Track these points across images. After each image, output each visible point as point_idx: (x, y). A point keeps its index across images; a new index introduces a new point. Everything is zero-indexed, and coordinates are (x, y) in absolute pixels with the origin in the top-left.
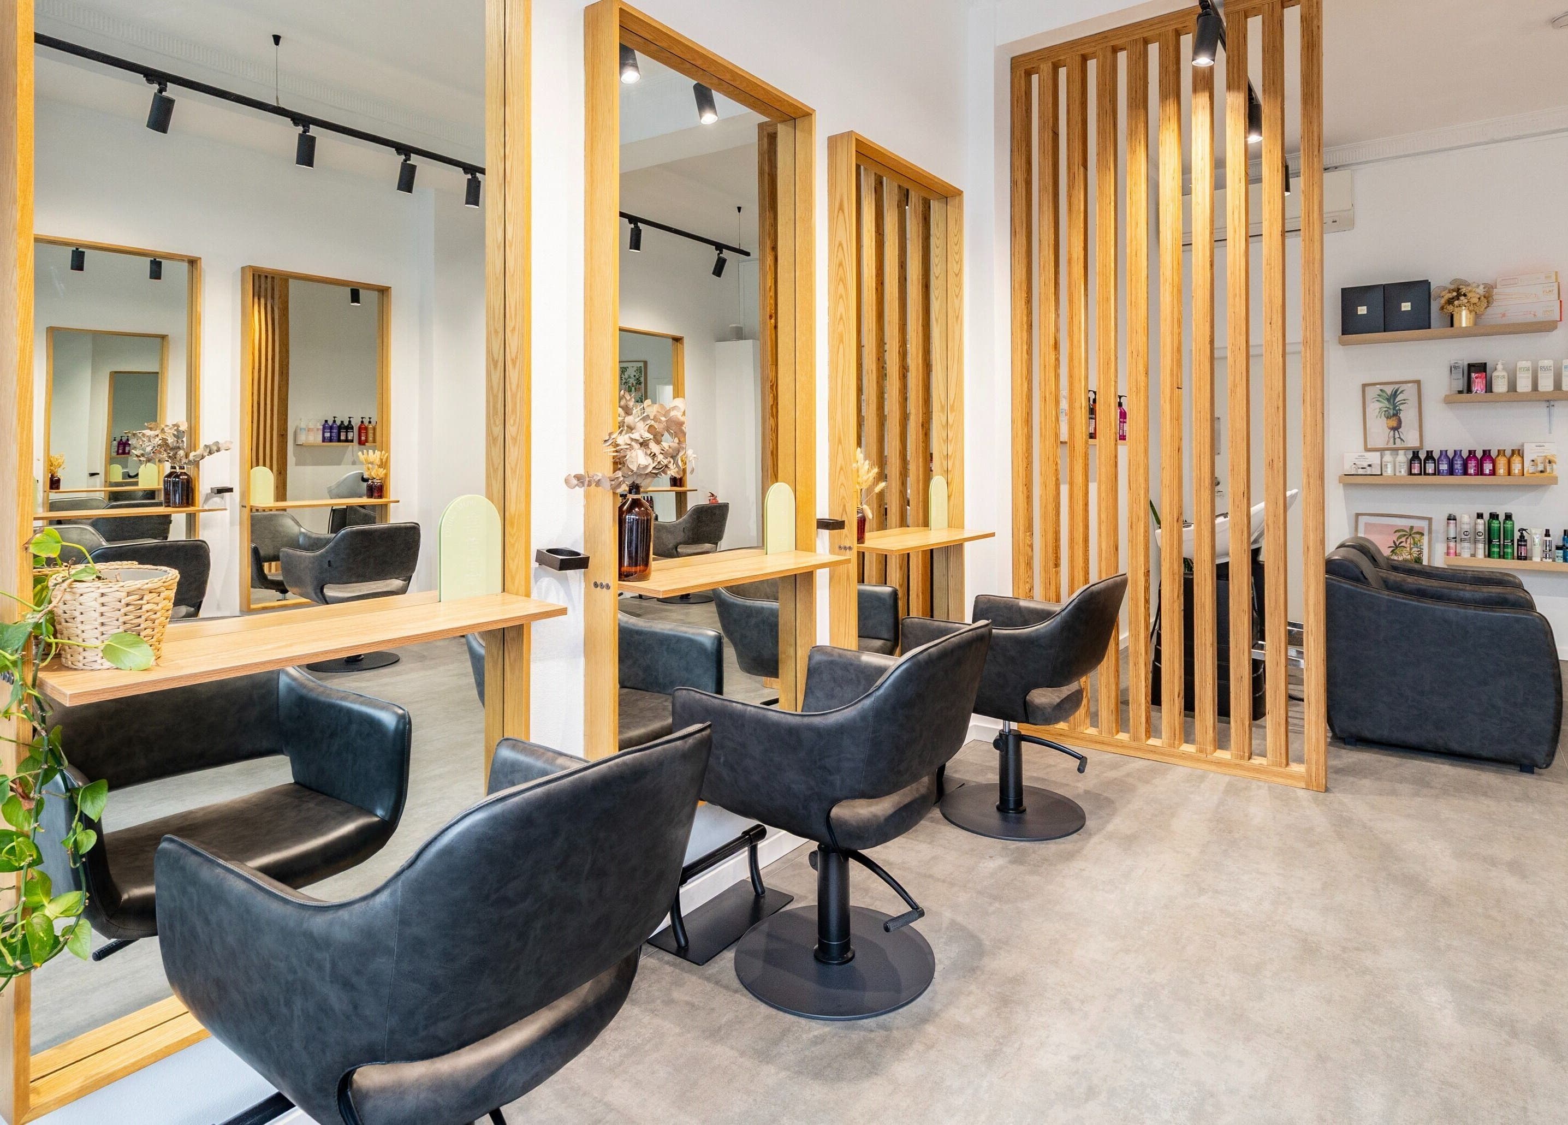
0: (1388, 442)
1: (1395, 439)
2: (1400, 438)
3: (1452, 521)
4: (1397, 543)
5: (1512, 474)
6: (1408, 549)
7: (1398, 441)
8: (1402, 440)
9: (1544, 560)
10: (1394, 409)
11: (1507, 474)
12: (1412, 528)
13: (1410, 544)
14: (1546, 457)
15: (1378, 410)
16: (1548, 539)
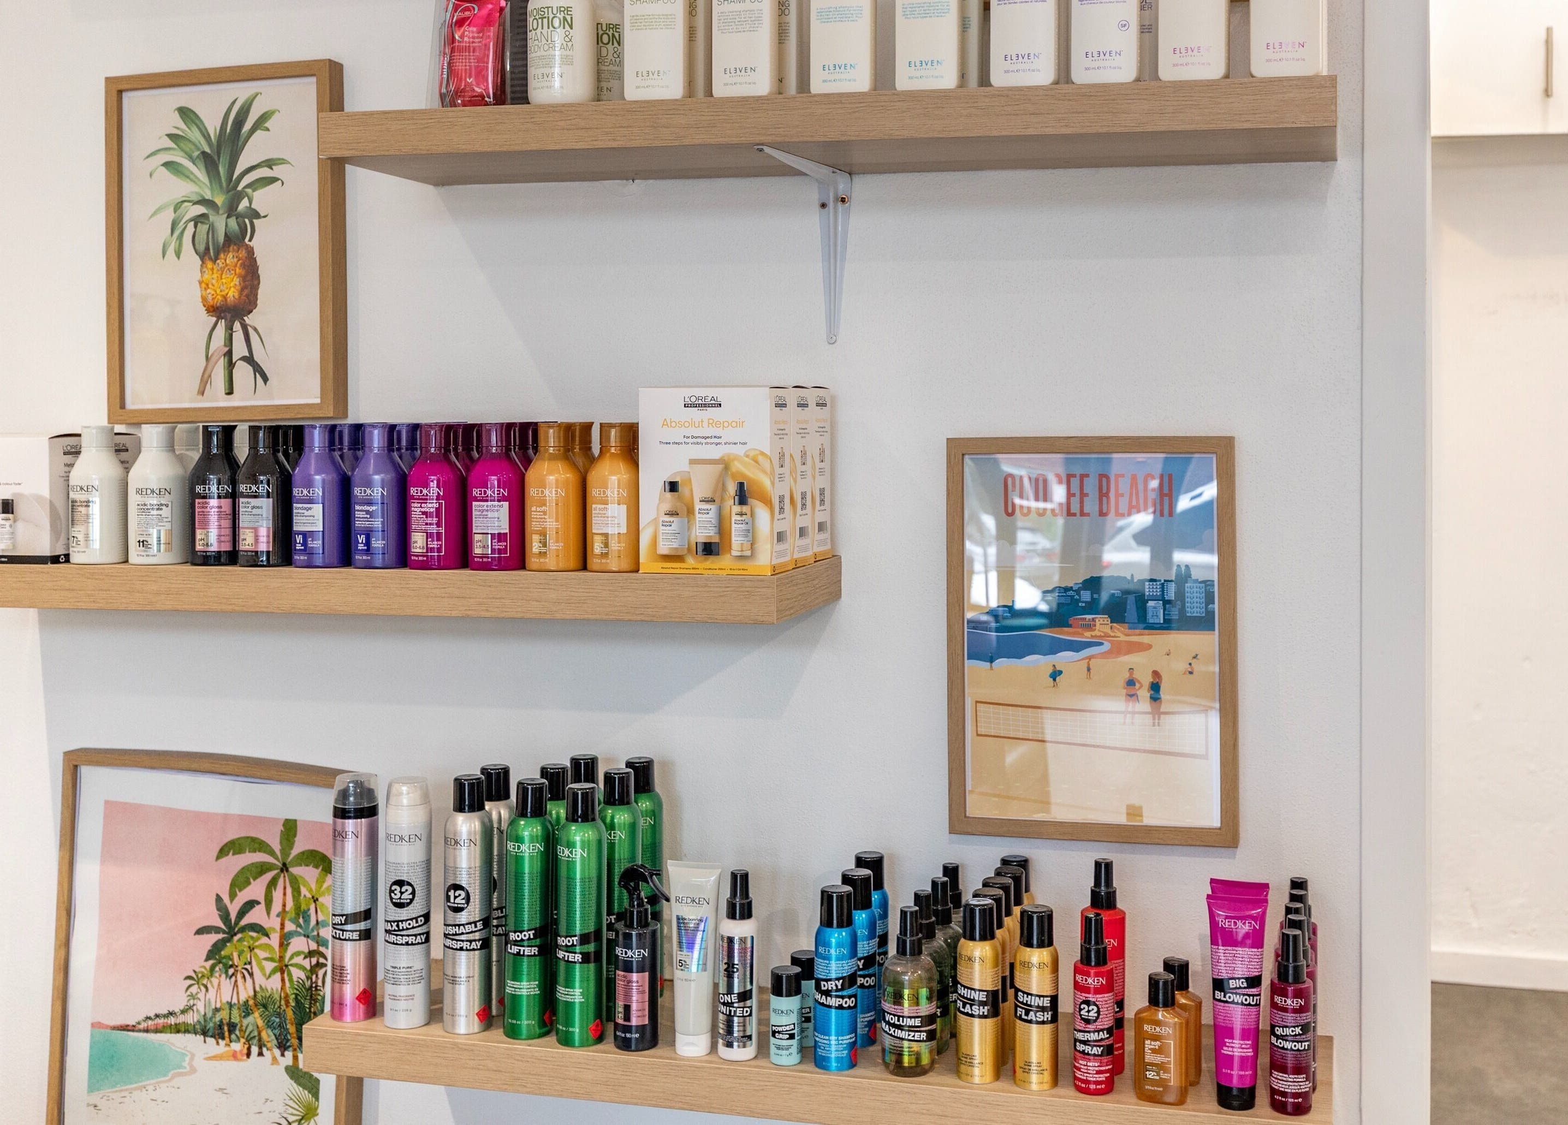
0: (205, 380)
1: (231, 365)
2: (250, 360)
3: (350, 824)
4: (233, 911)
5: (594, 562)
6: (275, 940)
7: (243, 372)
8: (258, 370)
9: (723, 1050)
10: (231, 210)
11: (573, 562)
12: (290, 828)
13: (283, 913)
14: (725, 464)
15: (169, 215)
16: (739, 929)
